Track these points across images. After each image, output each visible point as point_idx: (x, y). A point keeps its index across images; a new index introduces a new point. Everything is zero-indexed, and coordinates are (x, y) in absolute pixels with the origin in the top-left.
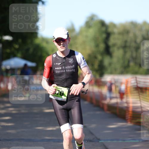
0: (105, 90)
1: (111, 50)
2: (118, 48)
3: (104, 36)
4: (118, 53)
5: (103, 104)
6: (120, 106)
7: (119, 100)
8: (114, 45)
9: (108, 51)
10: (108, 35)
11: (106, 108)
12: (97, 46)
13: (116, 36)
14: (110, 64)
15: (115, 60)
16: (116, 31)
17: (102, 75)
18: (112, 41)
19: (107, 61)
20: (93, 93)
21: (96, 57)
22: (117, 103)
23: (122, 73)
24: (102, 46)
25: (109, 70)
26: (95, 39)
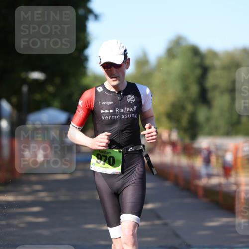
0: (198, 163)
1: (210, 95)
2: (222, 93)
3: (198, 72)
4: (220, 101)
5: (197, 186)
6: (225, 189)
7: (222, 180)
8: (215, 87)
9: (204, 97)
10: (205, 70)
11: (201, 192)
12: (186, 88)
13: (218, 72)
14: (208, 119)
15: (215, 112)
16: (217, 63)
17: (194, 137)
18: (211, 81)
19: (202, 114)
20: (180, 167)
21: (183, 108)
22: (220, 185)
23: (228, 134)
24: (194, 89)
25: (206, 130)
26: (184, 78)
